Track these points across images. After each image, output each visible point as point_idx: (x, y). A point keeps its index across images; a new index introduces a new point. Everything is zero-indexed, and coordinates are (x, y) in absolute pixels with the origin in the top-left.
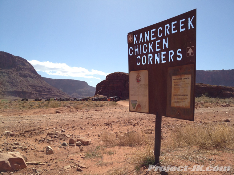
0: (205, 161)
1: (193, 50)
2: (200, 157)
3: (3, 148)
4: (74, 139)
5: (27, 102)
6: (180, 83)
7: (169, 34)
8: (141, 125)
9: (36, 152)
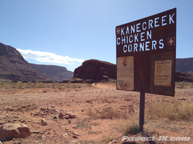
0: (178, 129)
1: (173, 41)
2: (173, 126)
4: (63, 113)
5: (16, 83)
6: (162, 67)
7: (152, 27)
8: (115, 102)
9: (33, 124)
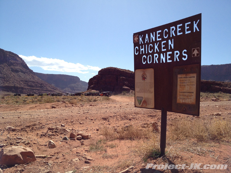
0: (205, 152)
1: (198, 51)
2: (201, 149)
3: (7, 143)
4: (74, 133)
5: (19, 97)
6: (186, 81)
8: (136, 119)
9: (39, 146)
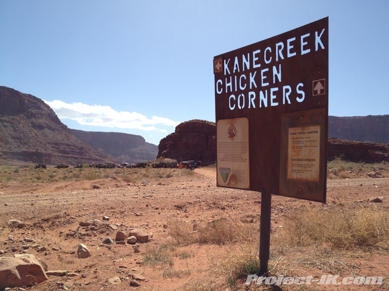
0: (343, 268)
1: (323, 85)
2: (335, 262)
3: (7, 248)
4: (124, 232)
5: (44, 170)
6: (302, 140)
7: (282, 58)
8: (234, 208)
9: (61, 254)
